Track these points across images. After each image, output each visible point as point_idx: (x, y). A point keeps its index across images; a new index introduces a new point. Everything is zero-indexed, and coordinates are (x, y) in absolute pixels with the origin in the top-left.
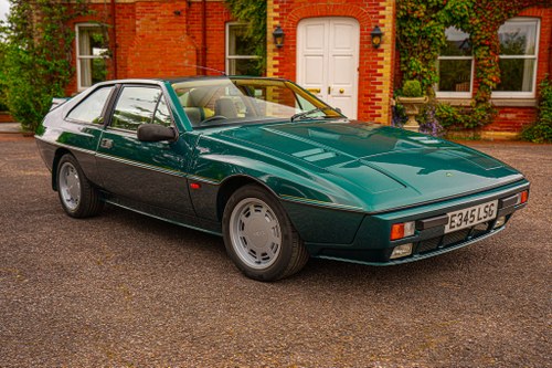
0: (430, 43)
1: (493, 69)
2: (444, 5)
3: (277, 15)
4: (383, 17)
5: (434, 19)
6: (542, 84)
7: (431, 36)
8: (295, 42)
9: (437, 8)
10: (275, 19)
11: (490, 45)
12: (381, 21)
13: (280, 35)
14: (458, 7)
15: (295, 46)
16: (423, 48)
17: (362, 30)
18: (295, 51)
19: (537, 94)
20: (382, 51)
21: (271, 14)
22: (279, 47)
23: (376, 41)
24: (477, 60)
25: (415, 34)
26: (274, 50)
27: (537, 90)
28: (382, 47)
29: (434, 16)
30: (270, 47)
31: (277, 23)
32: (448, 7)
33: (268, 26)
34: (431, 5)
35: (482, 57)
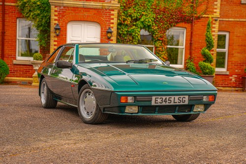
0: (133, 38)
1: (164, 52)
2: (140, 19)
3: (56, 18)
4: (113, 23)
5: (135, 25)
6: (187, 61)
7: (134, 34)
8: (66, 33)
9: (136, 20)
10: (55, 20)
11: (162, 40)
12: (111, 25)
13: (58, 29)
14: (147, 20)
15: (66, 35)
16: (130, 40)
17: (102, 29)
18: (66, 37)
19: (185, 66)
20: (112, 40)
21: (53, 17)
22: (58, 35)
23: (109, 35)
24: (156, 48)
25: (125, 33)
26: (55, 37)
27: (185, 64)
28: (112, 38)
29: (135, 23)
30: (52, 35)
31: (56, 22)
32: (142, 20)
33: (51, 24)
34: (133, 18)
35: (158, 46)
